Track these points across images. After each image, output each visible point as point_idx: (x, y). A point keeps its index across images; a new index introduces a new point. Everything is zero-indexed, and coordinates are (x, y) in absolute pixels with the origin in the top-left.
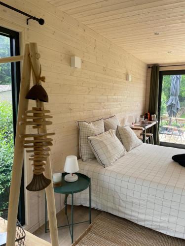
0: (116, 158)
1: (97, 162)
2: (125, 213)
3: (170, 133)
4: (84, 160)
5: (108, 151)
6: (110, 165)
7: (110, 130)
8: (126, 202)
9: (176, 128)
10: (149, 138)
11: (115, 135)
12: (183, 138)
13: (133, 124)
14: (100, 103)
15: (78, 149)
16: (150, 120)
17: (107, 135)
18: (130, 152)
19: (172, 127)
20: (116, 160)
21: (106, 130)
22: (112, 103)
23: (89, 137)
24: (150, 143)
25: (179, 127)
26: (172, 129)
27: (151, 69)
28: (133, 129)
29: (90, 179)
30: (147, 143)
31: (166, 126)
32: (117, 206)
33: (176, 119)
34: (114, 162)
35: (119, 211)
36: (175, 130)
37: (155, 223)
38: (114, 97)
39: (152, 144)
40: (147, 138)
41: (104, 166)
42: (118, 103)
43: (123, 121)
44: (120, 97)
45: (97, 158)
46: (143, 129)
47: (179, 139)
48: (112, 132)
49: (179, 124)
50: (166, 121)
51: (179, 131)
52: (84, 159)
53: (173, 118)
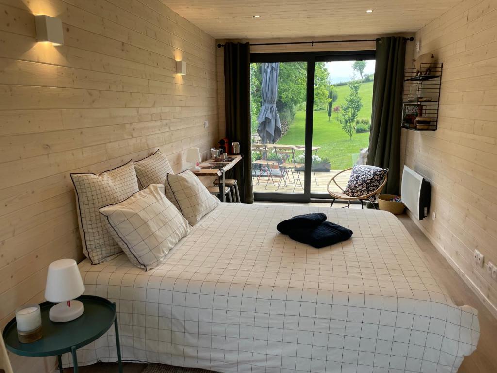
0: (171, 246)
1: (128, 261)
2: (197, 358)
3: (265, 174)
4: (97, 262)
5: (151, 235)
6: (158, 263)
7: (151, 186)
8: (198, 335)
9: (276, 164)
10: (231, 191)
11: (163, 195)
12: (287, 181)
13: (197, 164)
14: (123, 126)
15: (79, 238)
16: (231, 153)
17: (145, 198)
18: (198, 225)
19: (270, 163)
20: (171, 249)
21: (141, 187)
22: (149, 124)
23: (101, 210)
24: (233, 201)
25: (279, 161)
26: (268, 166)
27: (222, 48)
28: (198, 174)
29: (114, 304)
30: (228, 200)
31: (258, 162)
32: (181, 348)
33: (275, 148)
34: (166, 255)
35: (185, 356)
36: (274, 167)
37: (258, 364)
38: (154, 110)
39: (237, 201)
40: (227, 190)
41: (144, 267)
42: (164, 122)
43: (177, 162)
44: (167, 110)
45: (128, 253)
46: (219, 174)
47: (282, 184)
48: (156, 188)
49: (280, 156)
50: (258, 152)
51: (281, 168)
52: (96, 259)
53: (270, 146)
